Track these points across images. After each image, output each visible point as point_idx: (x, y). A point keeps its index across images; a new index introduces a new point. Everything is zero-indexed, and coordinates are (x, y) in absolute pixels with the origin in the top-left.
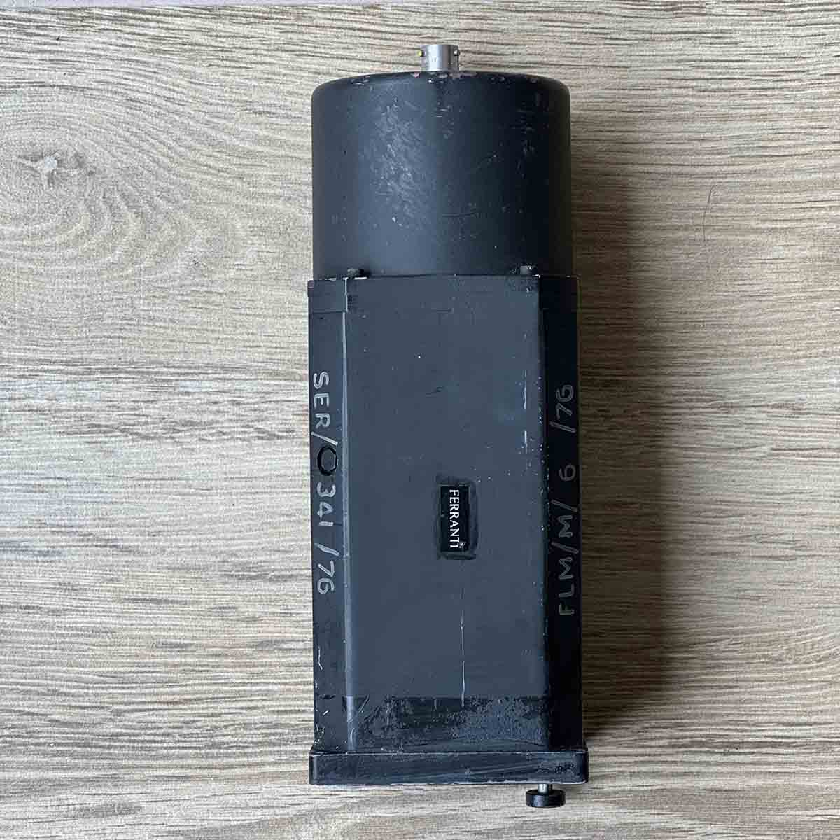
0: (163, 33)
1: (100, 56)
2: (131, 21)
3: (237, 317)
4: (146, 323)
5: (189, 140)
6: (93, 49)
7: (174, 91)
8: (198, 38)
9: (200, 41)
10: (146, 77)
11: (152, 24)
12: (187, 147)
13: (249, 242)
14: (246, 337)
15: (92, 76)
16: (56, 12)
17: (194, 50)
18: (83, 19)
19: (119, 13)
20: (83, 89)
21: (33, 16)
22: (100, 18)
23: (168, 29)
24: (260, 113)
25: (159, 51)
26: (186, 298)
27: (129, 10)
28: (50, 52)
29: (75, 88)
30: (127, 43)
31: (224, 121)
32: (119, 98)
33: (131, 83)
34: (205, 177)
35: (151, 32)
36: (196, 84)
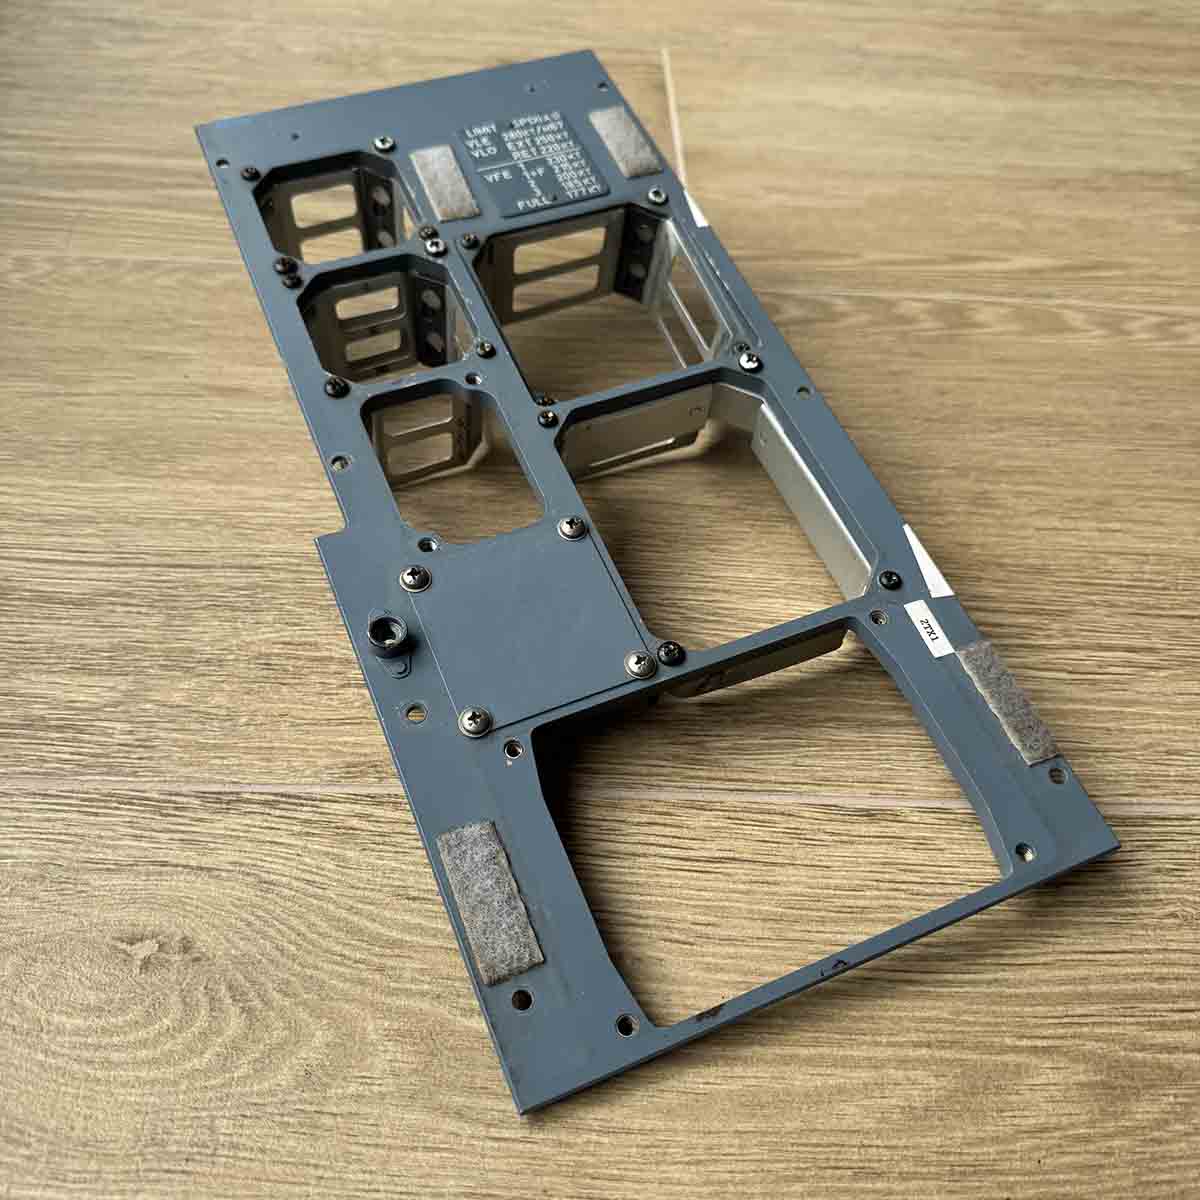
0: (316, 817)
1: (239, 837)
2: (282, 806)
3: (354, 1148)
4: (226, 1153)
5: (324, 926)
6: (233, 830)
7: (317, 874)
8: (355, 822)
9: (358, 826)
10: (287, 859)
11: (305, 809)
12: (320, 934)
13: (381, 1048)
14: (361, 1176)
15: (225, 856)
16: (201, 795)
17: (347, 834)
18: (228, 803)
19: (272, 798)
20: (209, 870)
21: (173, 798)
22: (249, 801)
23: (321, 813)
24: (414, 899)
25: (308, 834)
26: (286, 1119)
27: (283, 795)
28: (183, 832)
29: (202, 869)
30: (273, 825)
31: (371, 907)
32: (250, 879)
33: (268, 865)
34: (337, 968)
35: (303, 816)
36: (343, 867)
